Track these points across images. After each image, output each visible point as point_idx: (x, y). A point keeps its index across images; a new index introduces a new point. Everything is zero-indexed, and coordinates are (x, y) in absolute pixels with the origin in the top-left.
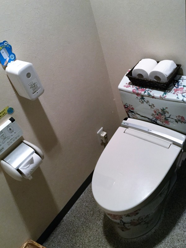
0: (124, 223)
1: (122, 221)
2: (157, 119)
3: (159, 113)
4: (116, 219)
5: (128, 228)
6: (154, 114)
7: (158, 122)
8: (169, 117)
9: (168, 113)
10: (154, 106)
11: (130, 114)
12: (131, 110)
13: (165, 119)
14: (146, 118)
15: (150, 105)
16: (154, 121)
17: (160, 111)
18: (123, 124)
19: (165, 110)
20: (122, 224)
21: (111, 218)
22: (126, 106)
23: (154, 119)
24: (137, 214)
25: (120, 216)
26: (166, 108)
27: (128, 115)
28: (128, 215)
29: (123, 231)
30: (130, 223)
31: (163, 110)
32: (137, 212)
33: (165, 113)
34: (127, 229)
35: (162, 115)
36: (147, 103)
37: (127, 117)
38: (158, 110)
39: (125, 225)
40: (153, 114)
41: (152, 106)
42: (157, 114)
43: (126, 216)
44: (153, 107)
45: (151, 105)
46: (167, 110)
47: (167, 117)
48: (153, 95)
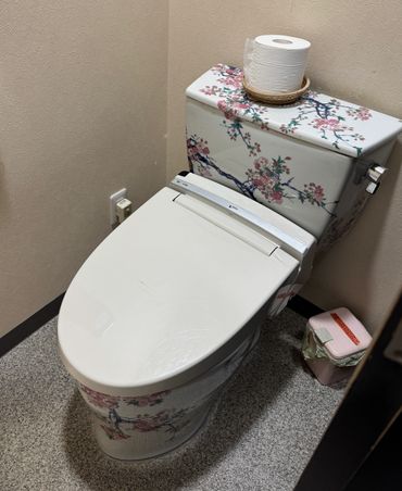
0: (119, 420)
1: (115, 413)
2: (256, 184)
3: (267, 169)
4: (101, 406)
5: (126, 433)
6: (254, 170)
7: (257, 193)
8: (287, 184)
9: (288, 173)
10: (259, 151)
11: (196, 164)
12: (202, 155)
13: (277, 187)
14: (232, 178)
15: (249, 147)
16: (248, 190)
17: (270, 165)
18: (174, 182)
19: (283, 164)
20: (114, 420)
21: (88, 401)
22: (193, 143)
23: (248, 185)
24: (159, 401)
25: (114, 398)
26: (288, 158)
27: (191, 166)
28: (134, 402)
29: (111, 437)
30: (134, 422)
31: (277, 163)
32: (158, 397)
33: (279, 172)
34: (122, 436)
35: (271, 174)
36: (244, 138)
37: (188, 170)
38: (266, 162)
39: (120, 424)
40: (251, 171)
41: (254, 148)
42: (261, 173)
43: (130, 403)
44: (255, 151)
45: (253, 145)
46: (288, 164)
47: (282, 182)
48: (265, 121)
